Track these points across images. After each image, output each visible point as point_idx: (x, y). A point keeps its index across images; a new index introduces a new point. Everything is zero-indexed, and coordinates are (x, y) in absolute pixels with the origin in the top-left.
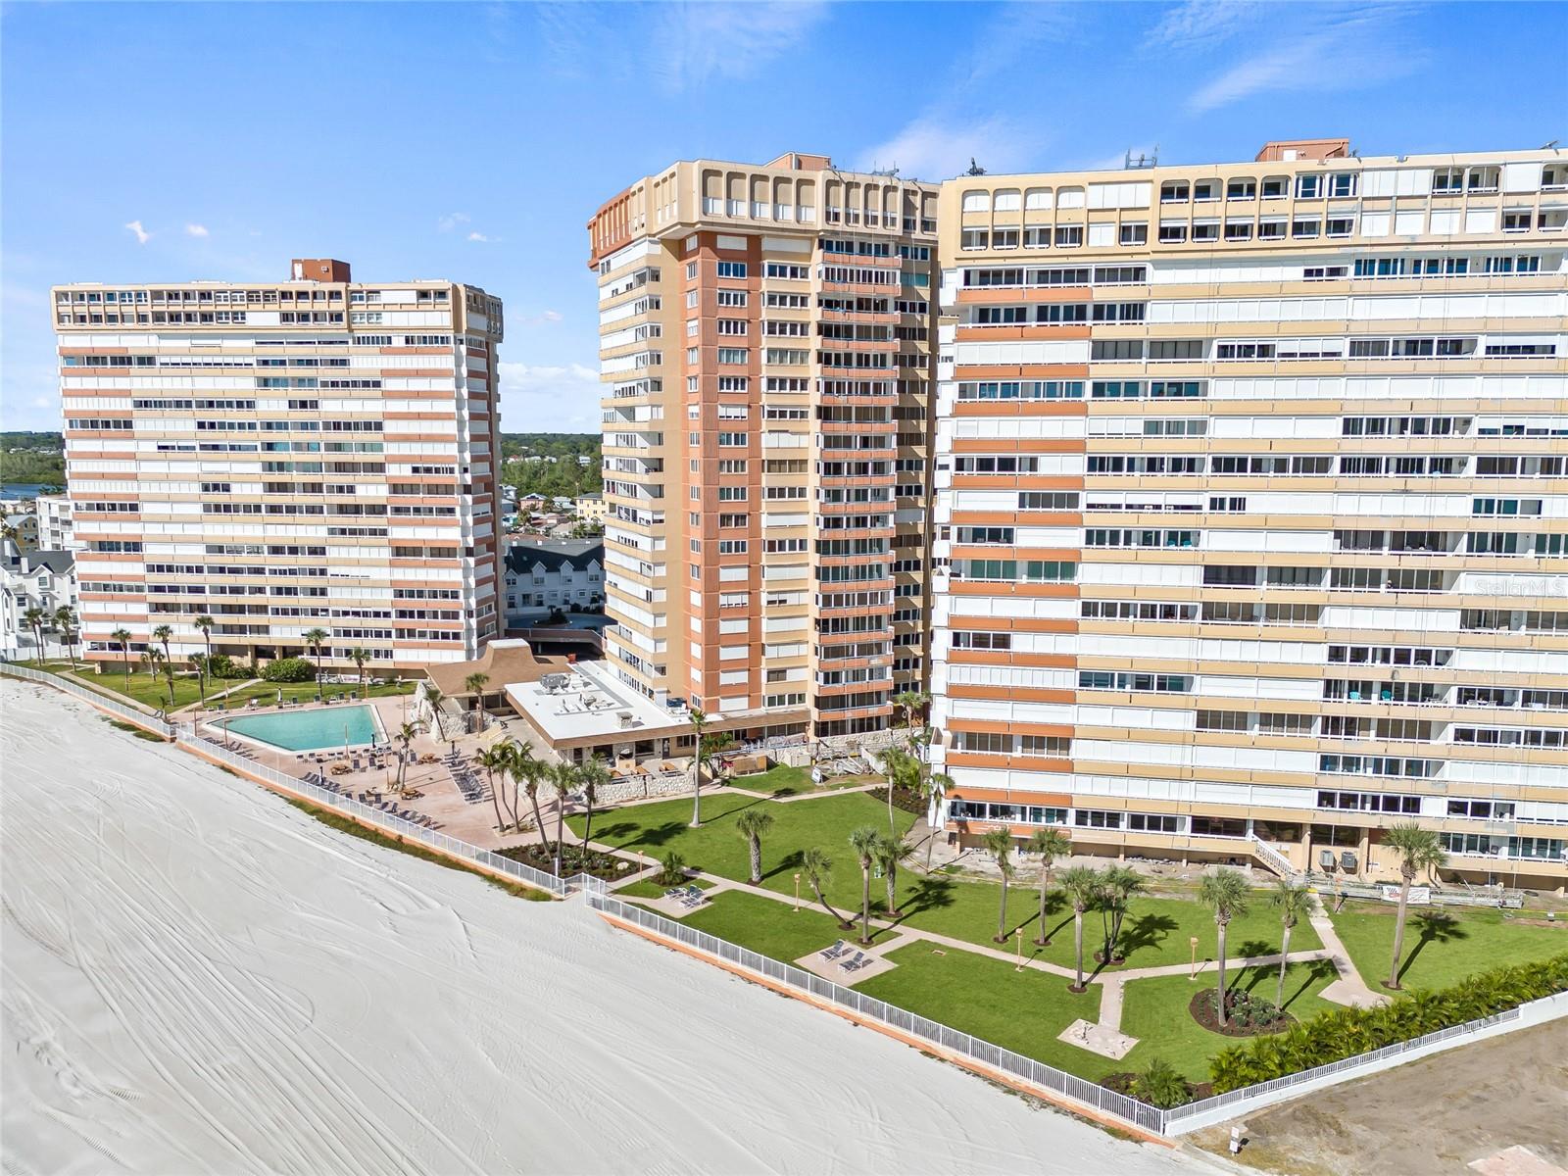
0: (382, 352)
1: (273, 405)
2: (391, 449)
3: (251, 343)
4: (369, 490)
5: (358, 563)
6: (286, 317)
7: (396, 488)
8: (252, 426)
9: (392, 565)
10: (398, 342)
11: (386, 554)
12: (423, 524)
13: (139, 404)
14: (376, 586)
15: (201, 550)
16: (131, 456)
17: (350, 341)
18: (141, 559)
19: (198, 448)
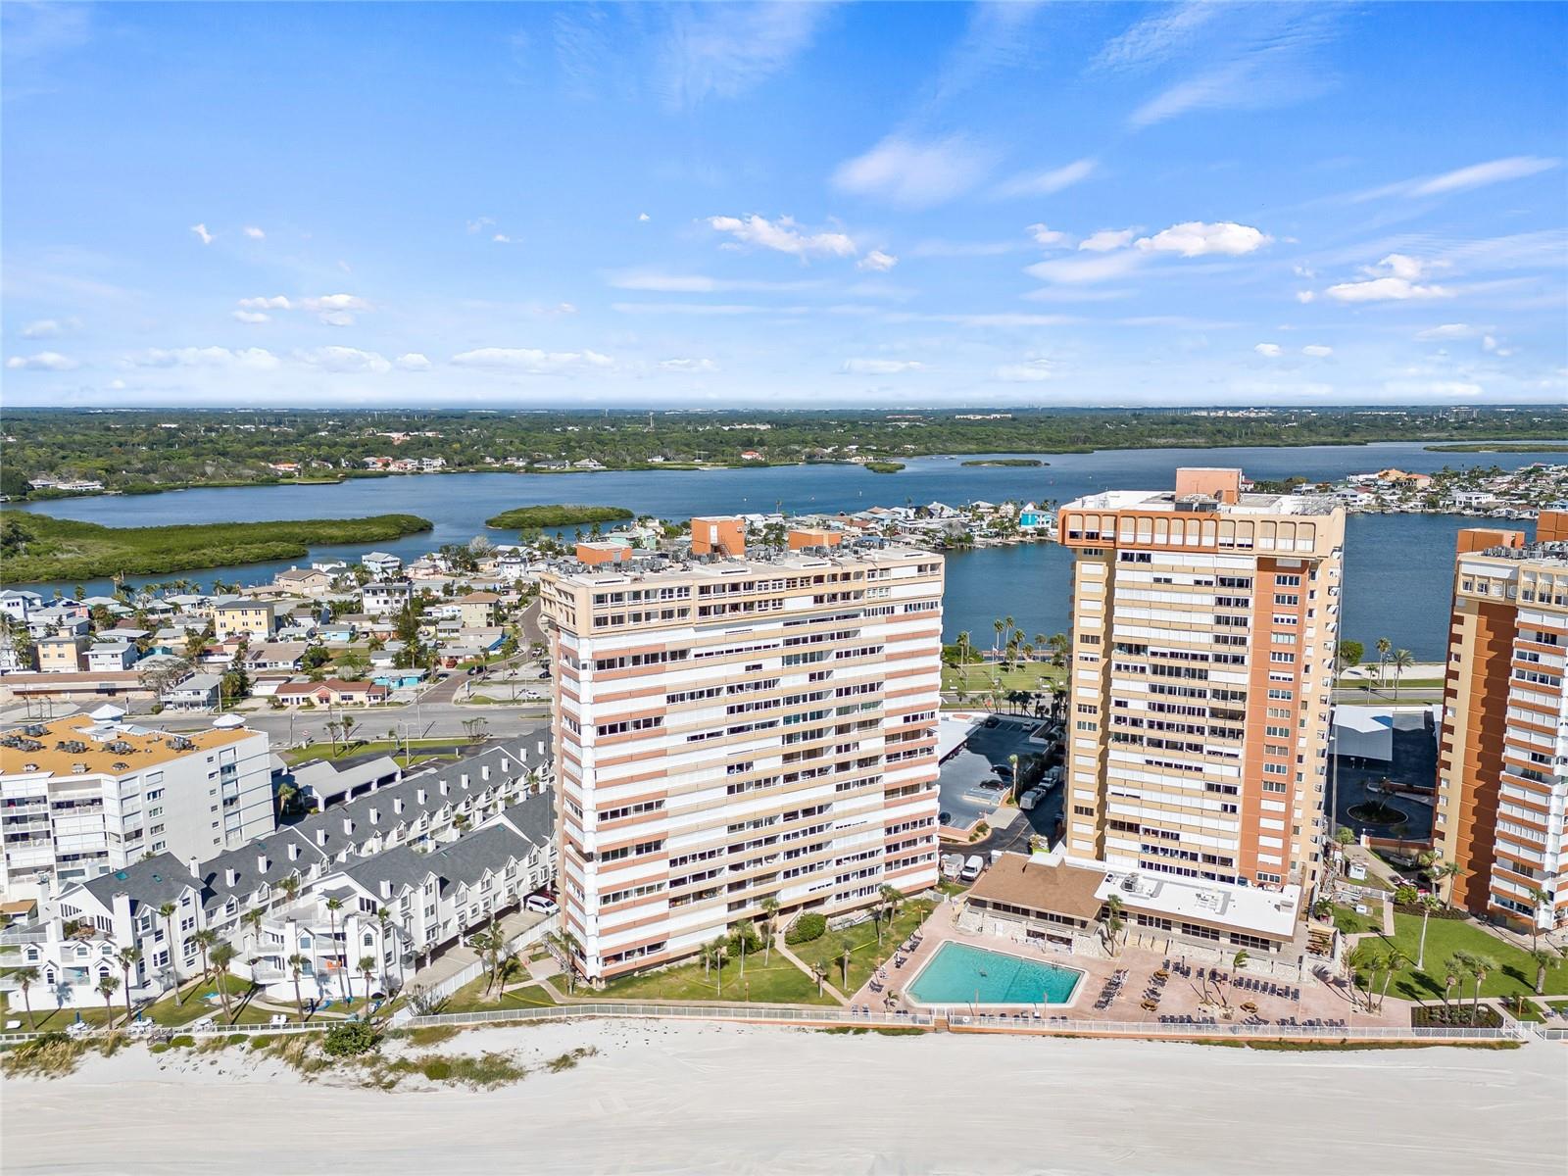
0: (888, 621)
1: (796, 681)
2: (889, 705)
3: (780, 625)
4: (872, 744)
5: (860, 811)
6: (819, 599)
7: (890, 738)
8: (776, 703)
9: (887, 806)
10: (899, 611)
11: (880, 798)
12: (912, 765)
13: (671, 699)
14: (874, 827)
15: (723, 832)
16: (662, 753)
17: (862, 614)
18: (665, 856)
19: (725, 733)
